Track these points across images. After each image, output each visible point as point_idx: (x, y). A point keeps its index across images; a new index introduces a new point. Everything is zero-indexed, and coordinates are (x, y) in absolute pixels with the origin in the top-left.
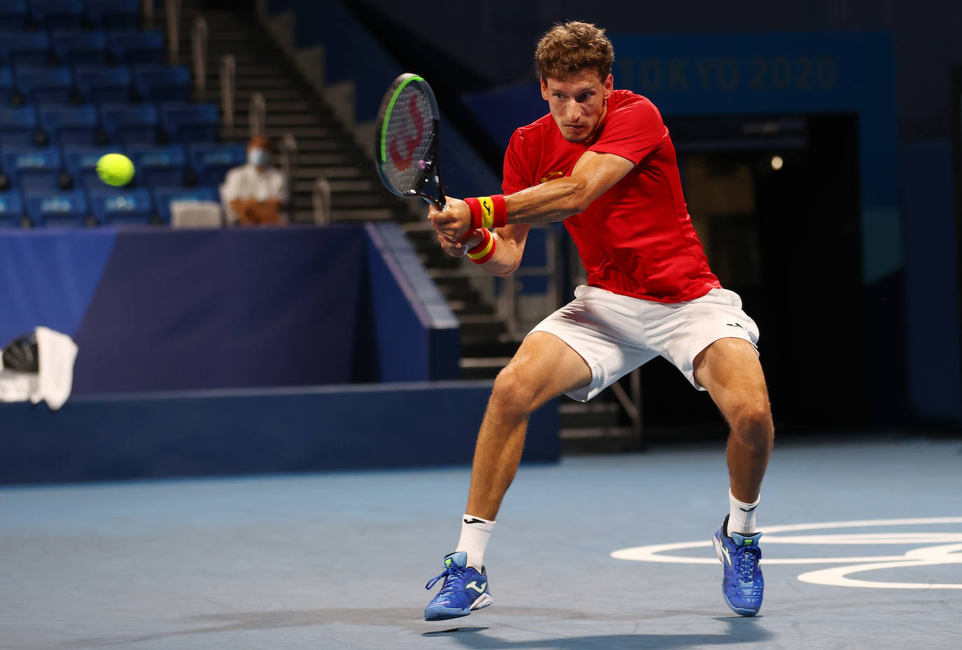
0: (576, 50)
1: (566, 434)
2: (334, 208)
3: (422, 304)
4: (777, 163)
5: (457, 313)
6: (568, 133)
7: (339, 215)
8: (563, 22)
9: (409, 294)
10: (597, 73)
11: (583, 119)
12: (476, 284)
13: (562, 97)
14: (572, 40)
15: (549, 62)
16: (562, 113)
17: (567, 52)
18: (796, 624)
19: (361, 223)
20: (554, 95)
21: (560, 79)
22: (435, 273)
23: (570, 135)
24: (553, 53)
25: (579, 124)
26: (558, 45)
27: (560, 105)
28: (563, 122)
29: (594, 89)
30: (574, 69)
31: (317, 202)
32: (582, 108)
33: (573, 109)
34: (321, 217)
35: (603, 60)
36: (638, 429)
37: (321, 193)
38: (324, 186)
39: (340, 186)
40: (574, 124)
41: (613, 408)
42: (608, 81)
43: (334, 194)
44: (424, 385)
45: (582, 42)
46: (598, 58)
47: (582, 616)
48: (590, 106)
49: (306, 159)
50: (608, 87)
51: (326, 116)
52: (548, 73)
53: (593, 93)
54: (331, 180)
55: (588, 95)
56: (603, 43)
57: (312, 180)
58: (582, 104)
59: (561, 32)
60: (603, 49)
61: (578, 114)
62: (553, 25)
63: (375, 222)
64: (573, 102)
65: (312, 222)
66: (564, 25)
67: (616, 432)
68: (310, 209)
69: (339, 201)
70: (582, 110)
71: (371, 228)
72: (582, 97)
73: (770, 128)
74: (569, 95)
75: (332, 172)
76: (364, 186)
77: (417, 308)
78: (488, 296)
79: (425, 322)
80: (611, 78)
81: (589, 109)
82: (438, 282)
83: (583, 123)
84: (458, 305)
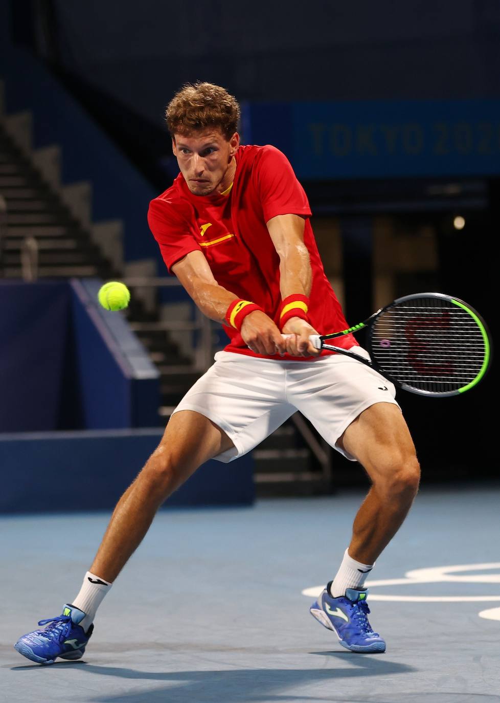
0: (202, 109)
1: (260, 478)
2: (41, 265)
3: (125, 356)
4: (459, 223)
5: (157, 365)
6: (194, 186)
7: (46, 272)
8: (192, 83)
9: (112, 346)
10: (220, 130)
11: (206, 173)
12: (175, 337)
13: (188, 151)
14: (199, 99)
15: (176, 119)
16: (188, 167)
17: (194, 110)
18: (477, 658)
19: (67, 279)
20: (180, 149)
21: (185, 134)
22: (137, 326)
23: (195, 189)
24: (181, 111)
25: (202, 178)
26: (186, 103)
27: (186, 160)
28: (189, 177)
29: (216, 145)
30: (199, 126)
31: (26, 260)
32: (206, 162)
33: (197, 163)
34: (29, 273)
35: (226, 119)
36: (327, 474)
37: (29, 251)
38: (32, 244)
39: (47, 245)
40: (199, 178)
41: (304, 454)
42: (234, 139)
43: (42, 252)
44: (126, 432)
45: (208, 103)
46: (222, 117)
47: (275, 651)
48: (213, 161)
49: (15, 219)
50: (234, 144)
51: (33, 178)
52: (174, 128)
53: (216, 149)
54: (38, 238)
55: (212, 150)
56: (228, 105)
57: (21, 238)
58: (205, 159)
59: (190, 92)
60: (228, 110)
61: (201, 168)
62: (183, 86)
63: (81, 278)
64: (196, 157)
65: (20, 278)
66: (194, 86)
67: (307, 477)
68: (19, 265)
69: (45, 258)
70: (205, 164)
71: (76, 285)
72: (205, 152)
73: (453, 189)
74: (193, 149)
75: (40, 231)
76: (69, 244)
77: (120, 360)
78: (186, 349)
79: (127, 372)
80: (237, 136)
81: (212, 164)
82: (139, 335)
83: (206, 177)
84: (158, 357)
